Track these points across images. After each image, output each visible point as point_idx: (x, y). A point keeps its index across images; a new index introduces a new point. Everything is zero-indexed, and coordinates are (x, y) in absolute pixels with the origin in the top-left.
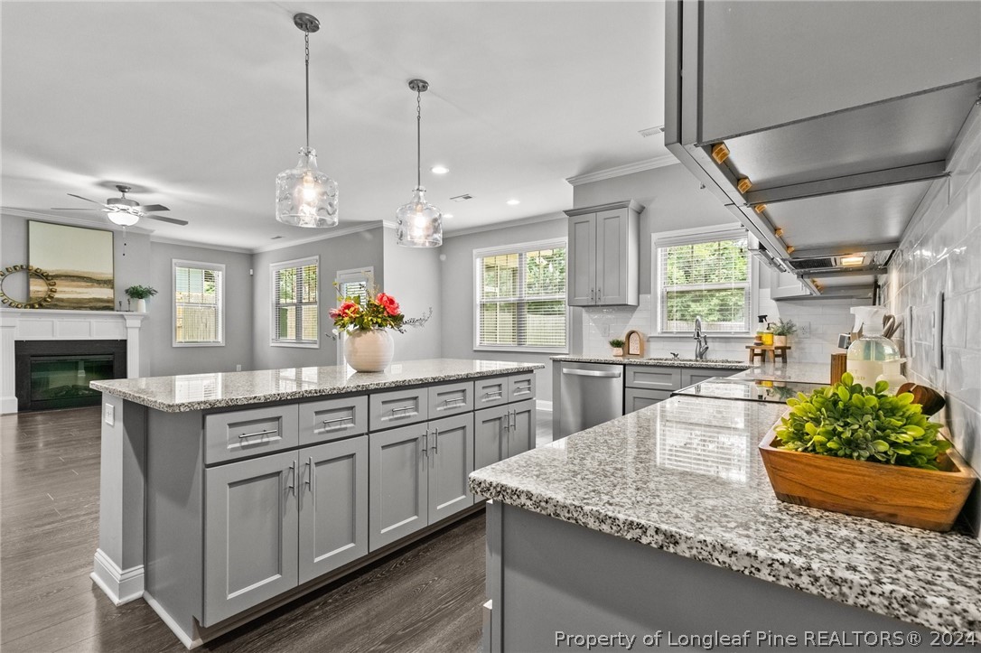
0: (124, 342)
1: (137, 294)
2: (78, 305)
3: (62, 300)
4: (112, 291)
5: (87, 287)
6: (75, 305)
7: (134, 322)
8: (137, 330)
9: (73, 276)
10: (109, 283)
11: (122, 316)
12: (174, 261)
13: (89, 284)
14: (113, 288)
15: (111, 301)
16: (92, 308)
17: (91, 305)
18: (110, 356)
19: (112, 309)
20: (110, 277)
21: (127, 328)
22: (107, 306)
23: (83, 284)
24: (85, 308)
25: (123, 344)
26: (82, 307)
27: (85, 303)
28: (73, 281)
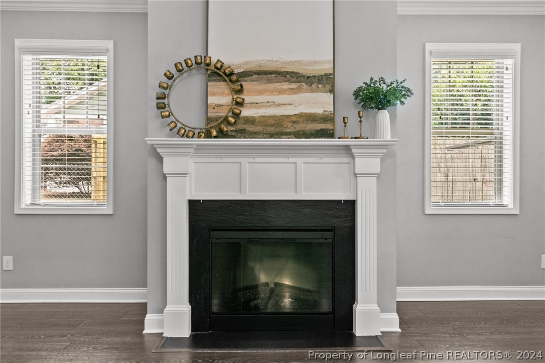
0: (351, 205)
2: (278, 128)
3: (251, 121)
4: (330, 97)
5: (294, 91)
6: (272, 130)
7: (367, 163)
9: (271, 73)
10: (326, 81)
11: (347, 148)
12: (429, 46)
13: (294, 86)
14: (332, 91)
15: (329, 118)
16: (298, 135)
17: (299, 127)
18: (329, 234)
19: (330, 134)
20: (327, 68)
21: (355, 175)
22: (322, 128)
23: (286, 86)
24: (287, 134)
25: (348, 208)
26: (283, 133)
27: (287, 125)
28: (270, 81)
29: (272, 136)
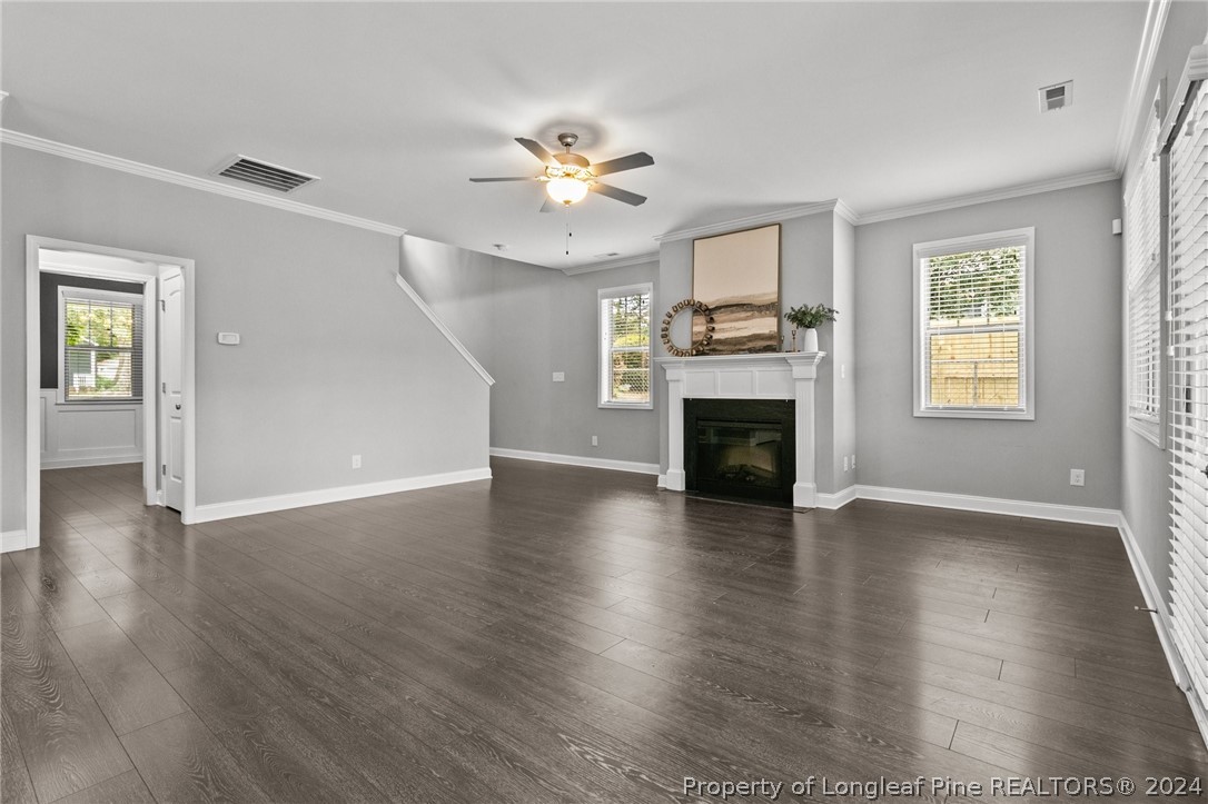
0: (792, 404)
1: (805, 320)
2: (737, 346)
3: (721, 343)
4: (776, 320)
5: (746, 319)
7: (800, 371)
8: (810, 383)
9: (734, 306)
10: (774, 308)
11: (786, 360)
12: (916, 247)
13: (749, 314)
14: (777, 315)
15: (775, 337)
16: (751, 351)
17: (750, 345)
19: (774, 349)
20: (774, 298)
21: (793, 380)
22: (769, 345)
23: (743, 315)
24: (743, 350)
25: (790, 406)
26: (740, 350)
27: (744, 344)
28: (732, 312)
29: (733, 352)
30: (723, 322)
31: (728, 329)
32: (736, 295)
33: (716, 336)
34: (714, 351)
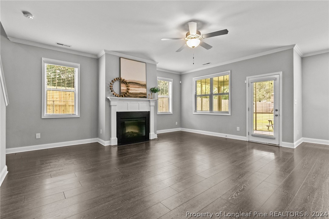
1: (154, 91)
2: (136, 95)
4: (146, 89)
5: (138, 88)
6: (134, 96)
7: (153, 103)
8: (153, 107)
9: (134, 83)
10: (144, 86)
11: (149, 101)
13: (139, 86)
14: (146, 88)
15: (145, 94)
16: (140, 97)
17: (140, 95)
18: (145, 119)
19: (145, 97)
20: (144, 83)
21: (150, 106)
23: (137, 86)
24: (138, 97)
25: (148, 113)
26: (137, 97)
27: (138, 95)
28: (134, 85)
29: (135, 97)
30: (132, 87)
31: (133, 90)
32: (135, 80)
33: (130, 91)
34: (129, 96)
